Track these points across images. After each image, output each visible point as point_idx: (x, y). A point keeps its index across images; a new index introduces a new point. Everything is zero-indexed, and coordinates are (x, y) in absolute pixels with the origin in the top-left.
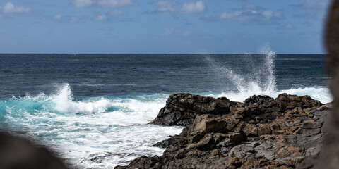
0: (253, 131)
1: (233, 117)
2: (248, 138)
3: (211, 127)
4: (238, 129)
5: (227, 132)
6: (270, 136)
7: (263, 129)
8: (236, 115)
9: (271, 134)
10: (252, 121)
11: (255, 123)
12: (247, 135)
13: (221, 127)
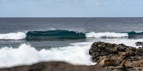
0: (130, 65)
1: (119, 57)
2: (127, 69)
3: (107, 63)
4: (122, 64)
5: (116, 65)
6: (139, 68)
7: (135, 64)
8: (121, 56)
9: (139, 67)
10: (130, 60)
11: (132, 61)
12: (127, 67)
13: (113, 63)
